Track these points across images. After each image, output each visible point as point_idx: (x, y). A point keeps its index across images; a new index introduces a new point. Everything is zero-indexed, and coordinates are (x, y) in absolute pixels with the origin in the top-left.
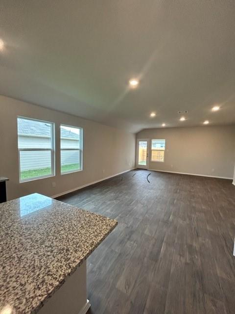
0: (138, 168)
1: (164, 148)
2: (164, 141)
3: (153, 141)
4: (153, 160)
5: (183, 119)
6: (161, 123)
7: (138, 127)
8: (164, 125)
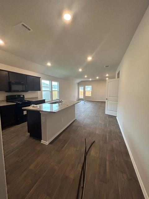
0: (79, 100)
1: (91, 90)
2: (91, 86)
3: (86, 87)
4: (86, 95)
5: (97, 78)
6: (89, 79)
7: (79, 80)
8: (90, 80)
